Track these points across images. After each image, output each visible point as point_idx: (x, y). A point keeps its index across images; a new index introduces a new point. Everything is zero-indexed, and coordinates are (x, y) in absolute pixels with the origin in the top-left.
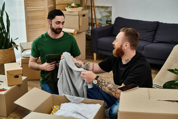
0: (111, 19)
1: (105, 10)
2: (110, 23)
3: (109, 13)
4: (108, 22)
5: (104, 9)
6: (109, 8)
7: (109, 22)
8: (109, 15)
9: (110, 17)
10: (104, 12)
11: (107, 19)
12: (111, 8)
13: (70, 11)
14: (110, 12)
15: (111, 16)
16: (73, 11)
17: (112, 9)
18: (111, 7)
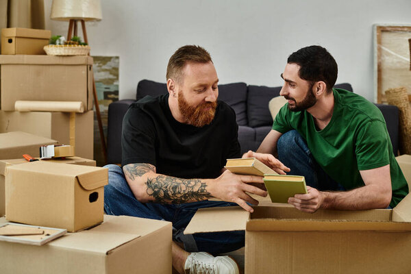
0: (117, 86)
1: (99, 66)
2: (116, 97)
3: (111, 73)
4: (109, 96)
5: (97, 64)
6: (112, 60)
7: (112, 96)
8: (111, 77)
9: (115, 83)
10: (99, 71)
11: (106, 88)
12: (117, 61)
13: (63, 54)
14: (115, 72)
15: (117, 79)
16: (70, 54)
17: (118, 63)
18: (117, 58)
